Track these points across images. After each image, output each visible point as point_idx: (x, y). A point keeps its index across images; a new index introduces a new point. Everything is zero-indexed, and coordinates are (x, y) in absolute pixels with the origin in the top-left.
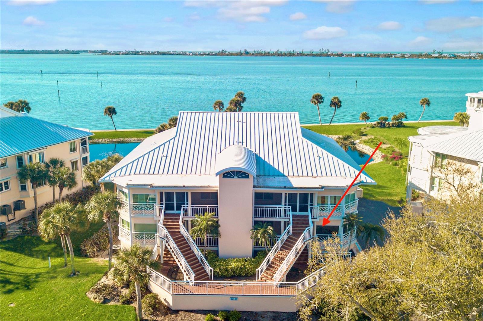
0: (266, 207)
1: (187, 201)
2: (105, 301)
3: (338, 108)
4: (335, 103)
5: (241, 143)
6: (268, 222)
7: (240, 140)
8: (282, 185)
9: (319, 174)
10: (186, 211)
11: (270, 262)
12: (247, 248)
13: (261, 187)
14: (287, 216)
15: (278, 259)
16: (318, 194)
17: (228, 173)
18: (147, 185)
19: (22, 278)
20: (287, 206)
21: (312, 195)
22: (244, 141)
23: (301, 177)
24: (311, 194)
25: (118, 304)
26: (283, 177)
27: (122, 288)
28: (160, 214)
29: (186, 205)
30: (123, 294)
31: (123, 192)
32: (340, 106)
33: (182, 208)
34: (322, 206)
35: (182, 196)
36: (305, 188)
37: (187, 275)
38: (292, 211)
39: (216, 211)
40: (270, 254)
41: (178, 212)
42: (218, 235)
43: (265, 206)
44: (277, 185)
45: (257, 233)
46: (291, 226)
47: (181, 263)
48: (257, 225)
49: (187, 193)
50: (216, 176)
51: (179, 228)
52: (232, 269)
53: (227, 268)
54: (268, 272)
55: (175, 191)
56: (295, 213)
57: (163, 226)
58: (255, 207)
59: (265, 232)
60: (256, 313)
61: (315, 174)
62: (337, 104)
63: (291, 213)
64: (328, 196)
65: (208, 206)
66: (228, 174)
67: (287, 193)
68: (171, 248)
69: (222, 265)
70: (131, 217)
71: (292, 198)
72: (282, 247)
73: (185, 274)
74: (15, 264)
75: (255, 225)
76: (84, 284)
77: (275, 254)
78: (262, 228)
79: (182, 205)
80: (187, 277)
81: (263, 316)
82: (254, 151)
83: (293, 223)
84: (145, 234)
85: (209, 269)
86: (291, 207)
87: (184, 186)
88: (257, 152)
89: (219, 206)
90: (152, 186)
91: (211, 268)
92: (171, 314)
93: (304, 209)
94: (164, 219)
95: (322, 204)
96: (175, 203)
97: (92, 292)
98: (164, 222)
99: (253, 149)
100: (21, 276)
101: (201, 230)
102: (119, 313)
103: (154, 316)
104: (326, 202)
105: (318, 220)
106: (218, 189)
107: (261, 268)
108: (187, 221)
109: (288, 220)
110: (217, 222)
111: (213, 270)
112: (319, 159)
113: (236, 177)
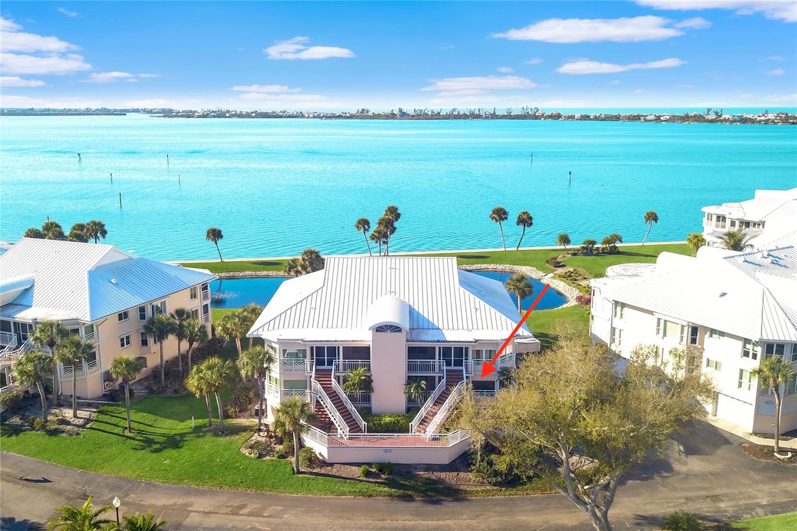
0: (420, 362)
1: (339, 356)
2: (260, 456)
3: (528, 226)
4: (523, 219)
5: (394, 293)
6: (422, 377)
7: (393, 290)
8: (436, 339)
9: (475, 327)
10: (338, 366)
11: (423, 417)
12: (400, 403)
13: (414, 341)
14: (441, 371)
15: (431, 414)
16: (473, 348)
17: (381, 327)
18: (299, 340)
19: (166, 438)
20: (442, 361)
21: (467, 349)
22: (397, 290)
23: (456, 331)
24: (465, 348)
25: (274, 458)
26: (437, 330)
27: (275, 444)
28: (311, 370)
29: (337, 360)
30: (277, 449)
31: (272, 347)
32: (531, 224)
33: (334, 363)
34: (477, 361)
35: (333, 351)
36: (459, 342)
37: (341, 429)
38: (446, 366)
39: (369, 366)
40: (423, 408)
41: (329, 367)
42: (370, 390)
43: (419, 360)
44: (430, 338)
45: (410, 387)
46: (444, 380)
47: (335, 417)
48: (410, 380)
49: (338, 347)
50: (370, 330)
51: (331, 384)
52: (386, 424)
53: (380, 423)
54: (421, 426)
55: (326, 345)
56: (449, 368)
57: (316, 381)
58: (408, 362)
59: (419, 386)
60: (409, 465)
61: (470, 327)
62: (526, 221)
63: (445, 368)
64: (482, 350)
65: (360, 361)
66: (380, 329)
67: (442, 347)
68: (324, 404)
69: (376, 420)
70: (280, 373)
71: (446, 352)
72: (436, 402)
73: (339, 428)
74: (154, 425)
75: (408, 379)
76: (235, 442)
77: (429, 409)
78: (415, 382)
79: (334, 361)
80: (341, 431)
81: (416, 468)
82: (408, 302)
83: (446, 378)
84: (295, 391)
85: (363, 424)
86: (445, 361)
87: (336, 341)
88: (411, 303)
89: (371, 360)
90: (304, 341)
91: (365, 423)
92: (327, 466)
93: (459, 363)
94: (316, 374)
95: (477, 358)
96: (326, 358)
97: (246, 448)
98: (315, 377)
99: (406, 300)
100: (164, 436)
101: (354, 385)
102: (276, 467)
103: (310, 468)
104: (481, 357)
105: (472, 375)
106: (371, 343)
107: (415, 423)
108: (339, 377)
109: (442, 375)
110: (370, 377)
111: (366, 424)
112: (476, 311)
113: (389, 331)
